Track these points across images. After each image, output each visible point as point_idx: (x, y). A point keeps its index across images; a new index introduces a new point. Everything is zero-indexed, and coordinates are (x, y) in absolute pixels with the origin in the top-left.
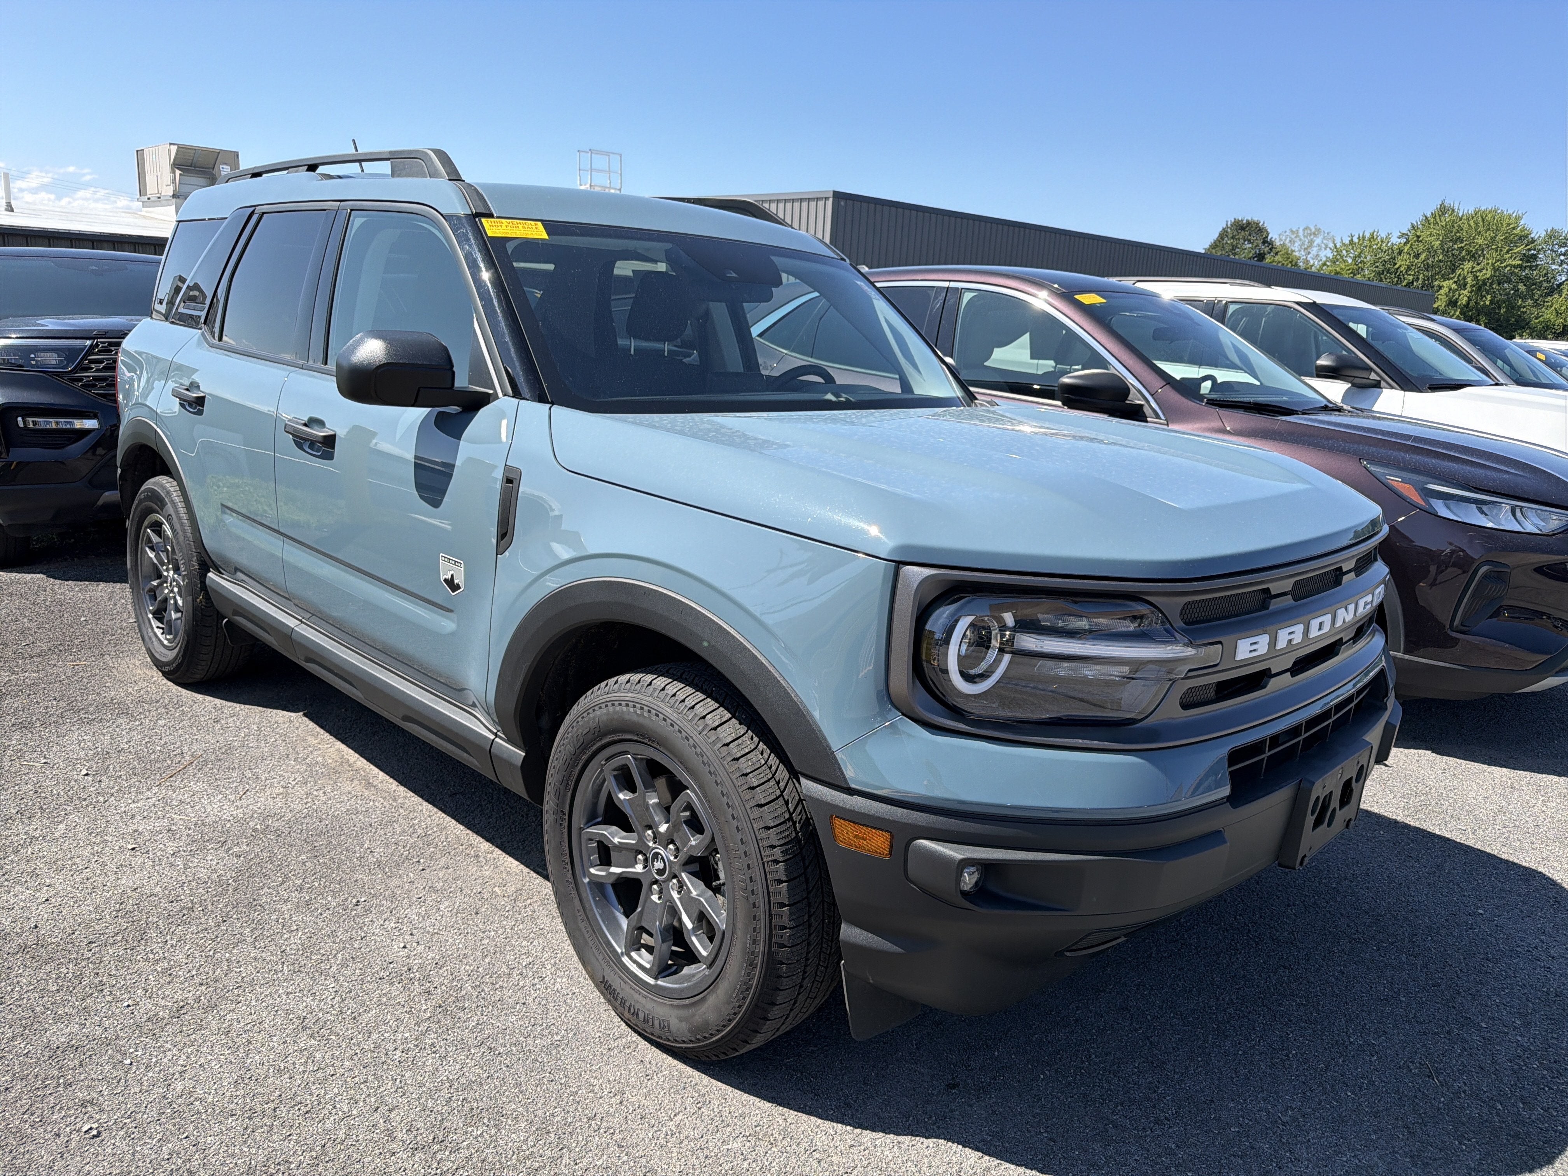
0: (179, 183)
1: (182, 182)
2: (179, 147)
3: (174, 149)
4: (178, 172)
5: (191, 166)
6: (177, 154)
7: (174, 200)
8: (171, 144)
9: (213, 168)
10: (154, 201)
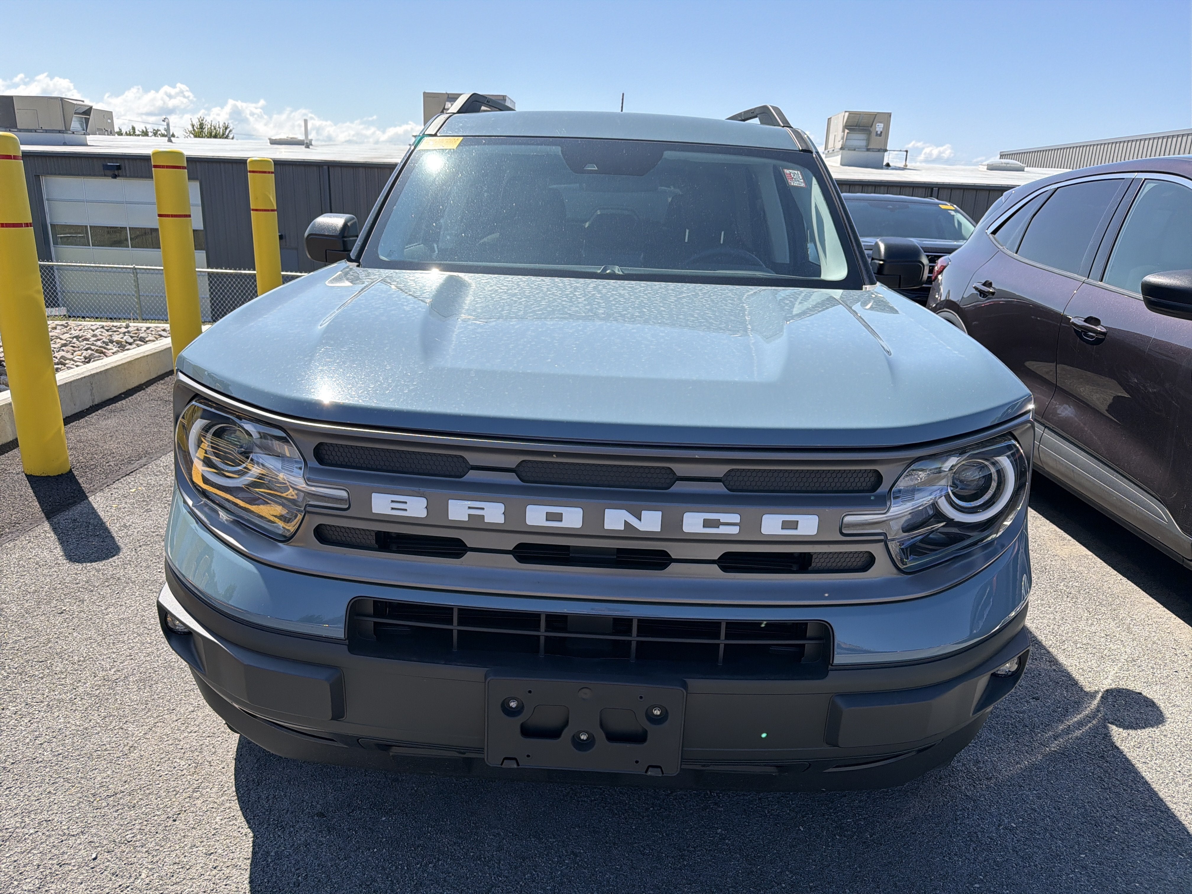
0: (846, 139)
1: (848, 138)
2: (850, 114)
3: (847, 114)
4: (847, 131)
5: (856, 126)
6: (848, 119)
7: (841, 152)
8: (846, 112)
9: (871, 127)
10: (831, 153)
